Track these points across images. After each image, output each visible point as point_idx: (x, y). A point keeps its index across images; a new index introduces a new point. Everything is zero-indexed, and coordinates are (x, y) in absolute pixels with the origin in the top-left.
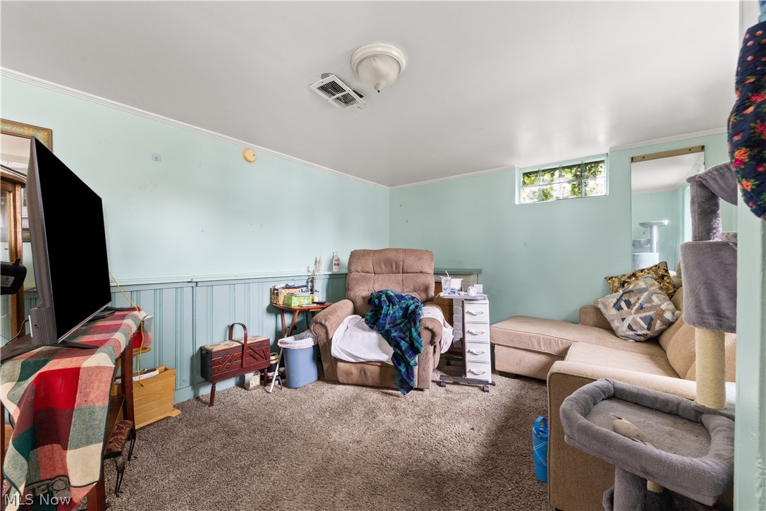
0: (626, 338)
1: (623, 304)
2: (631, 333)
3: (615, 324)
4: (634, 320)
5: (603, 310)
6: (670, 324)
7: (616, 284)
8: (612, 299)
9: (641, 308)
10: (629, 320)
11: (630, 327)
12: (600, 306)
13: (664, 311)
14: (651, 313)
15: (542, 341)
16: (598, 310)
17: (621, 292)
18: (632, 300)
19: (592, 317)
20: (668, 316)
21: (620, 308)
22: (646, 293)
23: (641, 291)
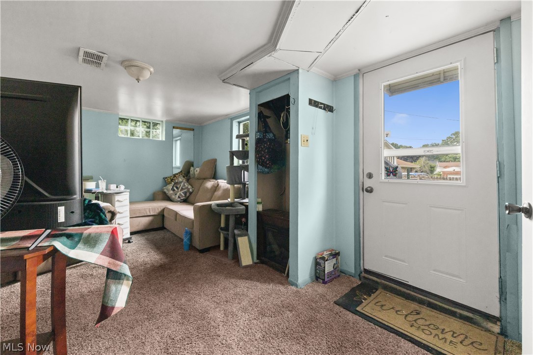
0: (177, 202)
1: (175, 188)
2: (179, 199)
3: (173, 197)
4: (180, 194)
5: (167, 192)
6: (191, 193)
7: (169, 180)
8: (170, 187)
9: (182, 189)
10: (178, 194)
11: (179, 197)
12: (165, 190)
13: (189, 189)
14: (186, 190)
15: (151, 209)
16: (165, 193)
17: (173, 183)
18: (178, 186)
19: (161, 196)
20: (191, 190)
21: (174, 190)
22: (183, 183)
23: (181, 182)
